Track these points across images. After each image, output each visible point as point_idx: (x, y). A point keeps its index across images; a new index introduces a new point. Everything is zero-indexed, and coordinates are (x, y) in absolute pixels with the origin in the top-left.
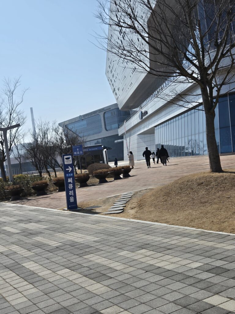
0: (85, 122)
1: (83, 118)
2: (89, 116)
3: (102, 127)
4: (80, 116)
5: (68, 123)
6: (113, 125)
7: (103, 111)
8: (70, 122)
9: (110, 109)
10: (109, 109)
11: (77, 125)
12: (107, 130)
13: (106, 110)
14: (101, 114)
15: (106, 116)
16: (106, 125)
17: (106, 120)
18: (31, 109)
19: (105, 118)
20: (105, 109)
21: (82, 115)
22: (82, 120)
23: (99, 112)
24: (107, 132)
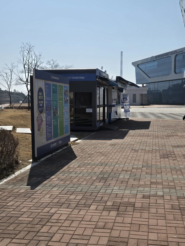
0: (156, 63)
1: (154, 59)
2: (161, 58)
3: (171, 70)
4: (152, 57)
5: (140, 63)
6: (182, 69)
7: (174, 53)
8: (142, 62)
9: (183, 51)
10: (181, 52)
11: (148, 65)
12: (176, 73)
13: (179, 52)
14: (173, 57)
15: (177, 58)
16: (176, 68)
17: (177, 63)
18: (122, 52)
19: (177, 61)
20: (177, 51)
21: (155, 56)
22: (154, 61)
23: (171, 54)
24: (176, 74)
